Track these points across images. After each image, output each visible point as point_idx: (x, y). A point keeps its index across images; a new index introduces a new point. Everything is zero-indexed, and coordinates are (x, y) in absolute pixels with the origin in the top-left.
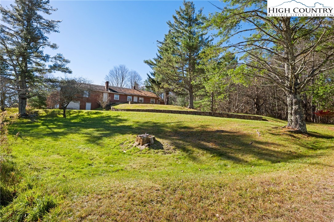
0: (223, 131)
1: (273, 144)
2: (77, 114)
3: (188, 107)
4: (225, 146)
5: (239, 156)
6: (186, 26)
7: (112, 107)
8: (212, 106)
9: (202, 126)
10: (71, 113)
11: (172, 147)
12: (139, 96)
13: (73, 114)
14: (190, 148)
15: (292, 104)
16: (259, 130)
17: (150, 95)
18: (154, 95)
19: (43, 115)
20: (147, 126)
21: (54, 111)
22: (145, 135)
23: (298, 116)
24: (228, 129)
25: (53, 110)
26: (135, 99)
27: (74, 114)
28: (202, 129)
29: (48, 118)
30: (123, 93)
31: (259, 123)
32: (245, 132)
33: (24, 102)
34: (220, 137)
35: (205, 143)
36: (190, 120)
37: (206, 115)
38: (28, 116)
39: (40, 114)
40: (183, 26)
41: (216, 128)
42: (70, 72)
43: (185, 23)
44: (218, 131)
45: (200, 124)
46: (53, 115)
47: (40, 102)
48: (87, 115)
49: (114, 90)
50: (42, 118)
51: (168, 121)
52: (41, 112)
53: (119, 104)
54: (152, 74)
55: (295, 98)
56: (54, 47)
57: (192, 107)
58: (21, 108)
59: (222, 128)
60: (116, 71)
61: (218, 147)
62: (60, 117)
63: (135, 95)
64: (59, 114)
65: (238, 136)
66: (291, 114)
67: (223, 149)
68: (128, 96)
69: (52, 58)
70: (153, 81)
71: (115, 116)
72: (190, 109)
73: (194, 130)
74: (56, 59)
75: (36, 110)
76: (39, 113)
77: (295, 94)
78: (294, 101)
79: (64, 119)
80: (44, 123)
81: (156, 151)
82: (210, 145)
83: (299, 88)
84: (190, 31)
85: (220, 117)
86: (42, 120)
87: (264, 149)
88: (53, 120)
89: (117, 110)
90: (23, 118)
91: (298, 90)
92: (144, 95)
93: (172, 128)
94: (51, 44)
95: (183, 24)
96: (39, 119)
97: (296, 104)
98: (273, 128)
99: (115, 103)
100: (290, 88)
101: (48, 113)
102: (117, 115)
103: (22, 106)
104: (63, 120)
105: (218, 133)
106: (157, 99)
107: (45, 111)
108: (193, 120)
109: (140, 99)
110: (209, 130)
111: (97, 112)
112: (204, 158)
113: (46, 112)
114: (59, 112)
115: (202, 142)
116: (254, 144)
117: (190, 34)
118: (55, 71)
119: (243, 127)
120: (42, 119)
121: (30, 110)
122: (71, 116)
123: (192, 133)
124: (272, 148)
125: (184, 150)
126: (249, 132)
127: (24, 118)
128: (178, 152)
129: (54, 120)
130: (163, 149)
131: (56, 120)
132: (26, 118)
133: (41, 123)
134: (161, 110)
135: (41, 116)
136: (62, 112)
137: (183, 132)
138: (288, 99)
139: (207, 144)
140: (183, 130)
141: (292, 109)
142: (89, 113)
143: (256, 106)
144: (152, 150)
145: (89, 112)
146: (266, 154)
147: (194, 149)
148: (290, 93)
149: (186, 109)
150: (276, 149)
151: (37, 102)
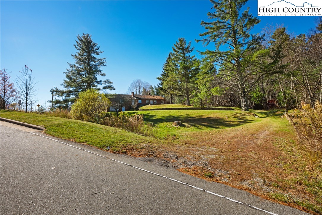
0: (210, 118)
1: (232, 121)
3: (187, 104)
4: (212, 123)
5: (218, 126)
6: (181, 53)
7: (139, 108)
8: (201, 102)
9: (199, 116)
11: (190, 126)
12: (153, 100)
14: (197, 125)
15: (243, 102)
16: (227, 116)
17: (160, 98)
18: (162, 98)
20: (170, 118)
22: (177, 122)
23: (246, 108)
24: (212, 116)
26: (152, 102)
28: (200, 117)
30: (143, 98)
31: (228, 112)
32: (221, 117)
34: (209, 120)
35: (202, 123)
36: (191, 113)
37: (199, 109)
40: (179, 53)
41: (206, 117)
42: (114, 89)
43: (180, 51)
44: (207, 118)
45: (198, 115)
49: (138, 97)
51: (179, 115)
53: (142, 106)
54: (160, 84)
55: (244, 99)
57: (189, 104)
59: (210, 116)
60: (135, 84)
61: (208, 124)
63: (151, 99)
65: (217, 119)
66: (243, 107)
67: (211, 125)
68: (147, 100)
69: (103, 82)
70: (162, 89)
71: (146, 114)
72: (188, 106)
73: (196, 118)
74: (105, 82)
77: (244, 97)
78: (244, 100)
81: (184, 127)
82: (205, 124)
83: (246, 94)
84: (184, 57)
85: (208, 110)
87: (228, 124)
89: (144, 110)
91: (245, 95)
92: (157, 99)
93: (184, 118)
94: (103, 74)
95: (179, 52)
97: (245, 102)
98: (234, 114)
99: (139, 105)
100: (241, 94)
102: (147, 113)
105: (208, 119)
106: (165, 100)
108: (193, 113)
109: (154, 101)
110: (203, 118)
112: (204, 128)
115: (201, 123)
116: (224, 122)
117: (184, 59)
118: (106, 89)
119: (220, 115)
123: (195, 119)
124: (231, 123)
125: (195, 126)
126: (223, 117)
128: (192, 127)
130: (186, 126)
134: (172, 108)
137: (191, 119)
138: (241, 100)
139: (204, 123)
140: (190, 119)
141: (243, 104)
143: (230, 100)
144: (182, 127)
146: (228, 125)
147: (199, 126)
148: (242, 96)
149: (186, 106)
150: (233, 123)
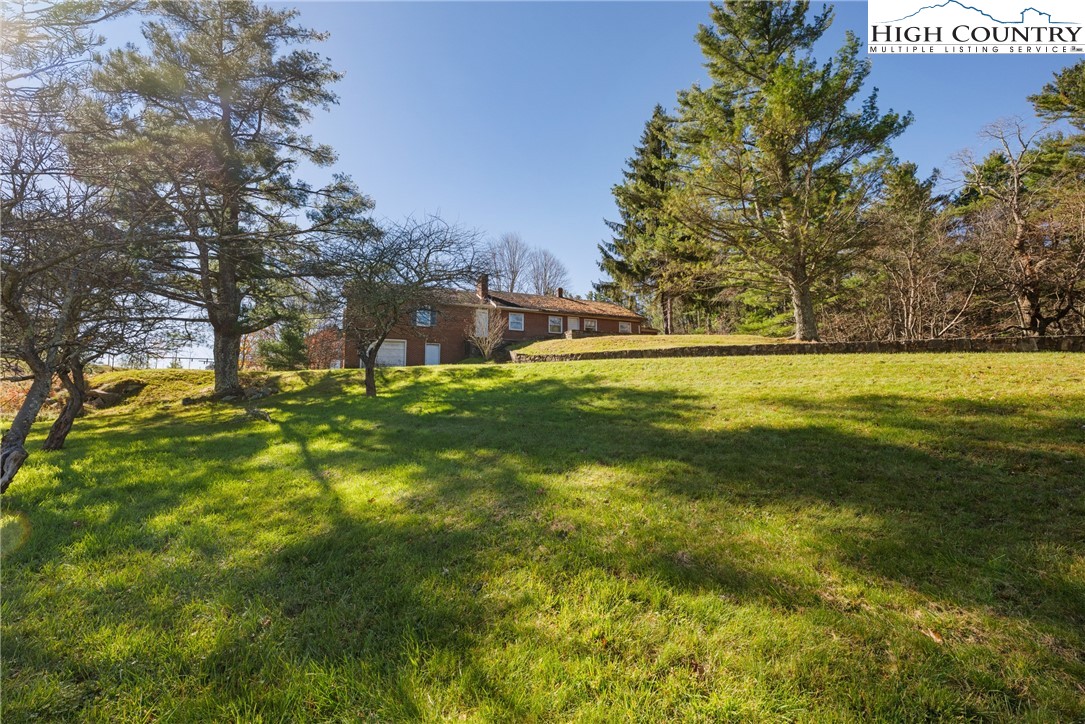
2: (412, 378)
3: (798, 335)
7: (513, 353)
10: (389, 376)
12: (581, 315)
13: (395, 379)
17: (615, 311)
18: (625, 312)
19: (296, 389)
21: (330, 374)
25: (326, 371)
26: (573, 326)
27: (402, 379)
29: (311, 401)
30: (535, 307)
33: (231, 346)
38: (243, 394)
39: (286, 385)
46: (327, 387)
47: (289, 354)
48: (452, 382)
49: (505, 300)
50: (289, 399)
52: (288, 380)
53: (531, 343)
56: (322, 156)
58: (223, 369)
62: (355, 392)
63: (573, 314)
64: (349, 384)
68: (550, 318)
69: (317, 193)
70: (621, 268)
74: (329, 196)
75: (275, 374)
76: (281, 381)
79: (372, 401)
80: (291, 426)
86: (286, 408)
88: (327, 410)
90: (226, 404)
92: (598, 312)
94: (314, 146)
96: (278, 406)
99: (512, 340)
101: (312, 383)
103: (225, 361)
104: (369, 407)
106: (637, 322)
107: (302, 375)
109: (588, 321)
111: (482, 370)
113: (303, 379)
114: (347, 376)
120: (290, 402)
121: (253, 375)
122: (394, 387)
127: (230, 402)
129: (331, 408)
131: (340, 407)
132: (235, 404)
133: (281, 424)
135: (288, 393)
136: (357, 377)
142: (454, 375)
145: (455, 370)
151: (282, 354)
